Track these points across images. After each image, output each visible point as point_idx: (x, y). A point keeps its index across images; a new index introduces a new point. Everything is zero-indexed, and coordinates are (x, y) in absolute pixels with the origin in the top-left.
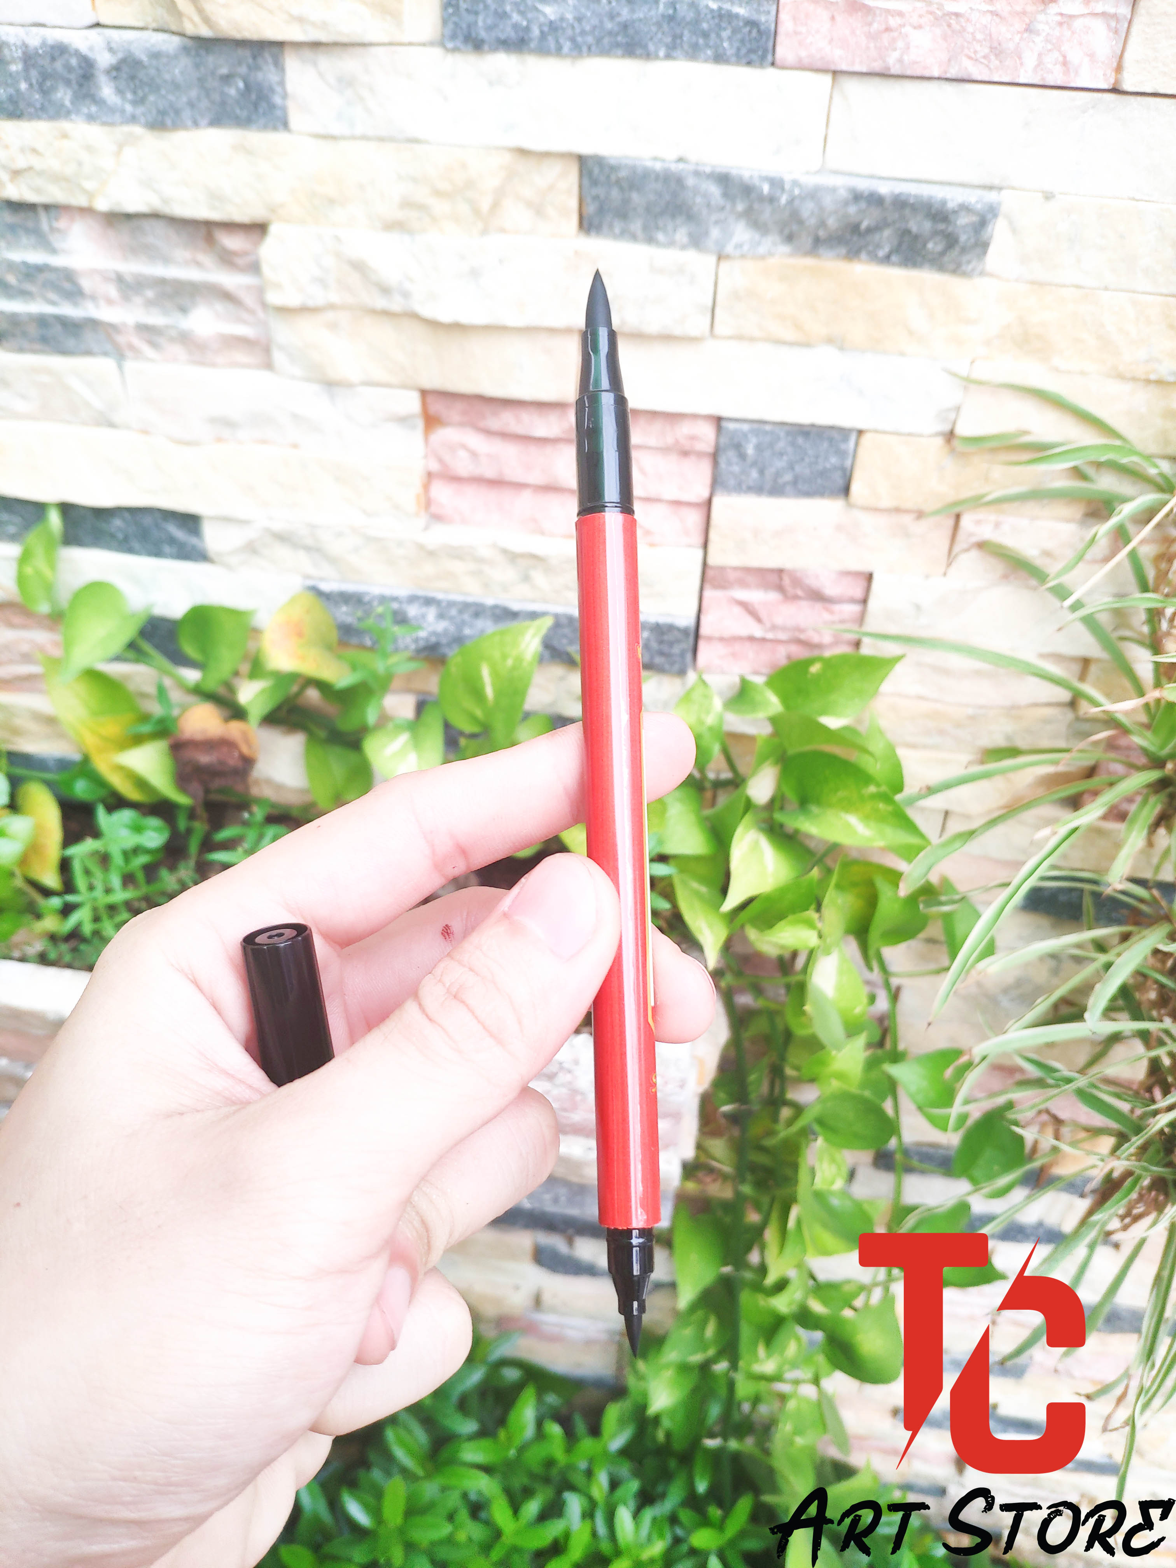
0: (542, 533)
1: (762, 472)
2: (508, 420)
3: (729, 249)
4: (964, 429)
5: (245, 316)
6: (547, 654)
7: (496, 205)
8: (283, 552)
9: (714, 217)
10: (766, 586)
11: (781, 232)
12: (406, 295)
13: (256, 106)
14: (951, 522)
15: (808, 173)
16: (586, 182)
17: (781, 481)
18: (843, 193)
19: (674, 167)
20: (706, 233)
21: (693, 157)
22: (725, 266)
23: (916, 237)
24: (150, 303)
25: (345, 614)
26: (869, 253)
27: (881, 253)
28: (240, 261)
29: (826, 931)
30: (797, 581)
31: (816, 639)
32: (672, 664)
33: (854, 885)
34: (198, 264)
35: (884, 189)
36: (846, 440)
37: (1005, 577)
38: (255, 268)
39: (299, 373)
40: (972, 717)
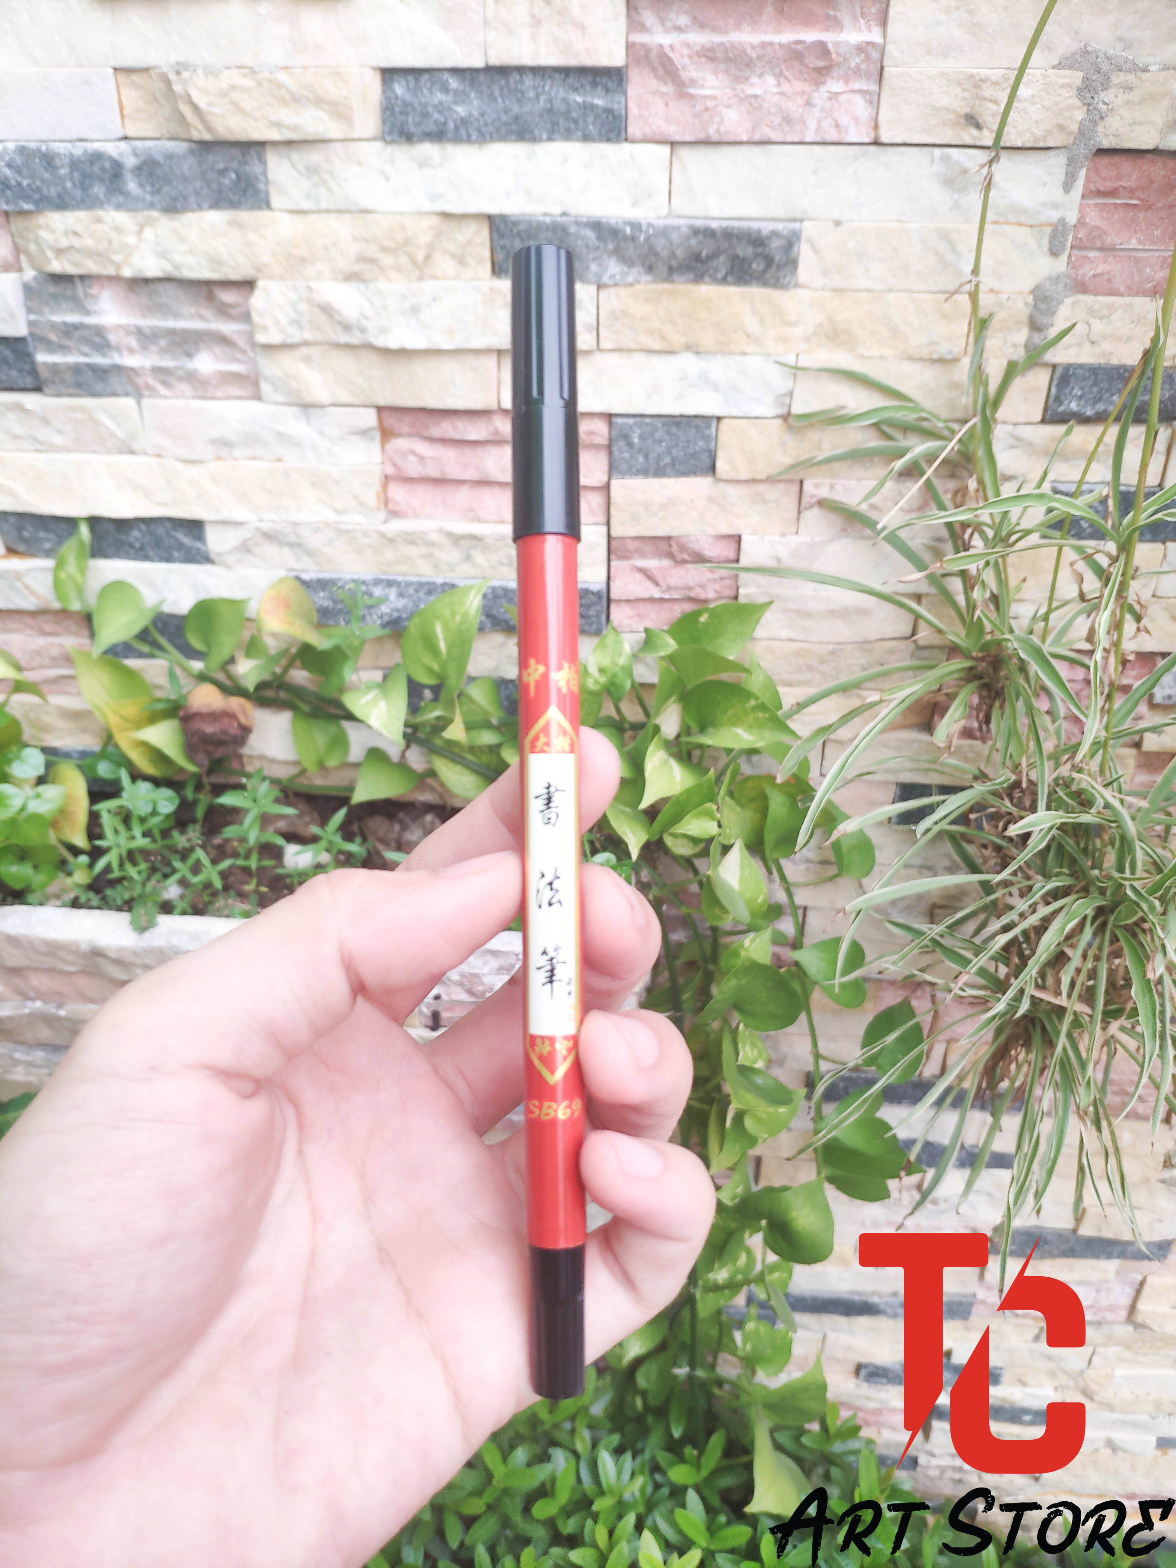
0: (479, 521)
1: (646, 457)
2: (445, 427)
3: (605, 279)
4: (797, 409)
5: (238, 355)
6: (488, 623)
7: (428, 257)
8: (271, 550)
9: (592, 255)
10: (660, 555)
11: (643, 264)
12: (363, 330)
13: (245, 191)
14: (796, 488)
15: (659, 218)
16: (495, 236)
17: (662, 463)
18: (685, 230)
19: (559, 219)
20: (588, 268)
21: (573, 211)
22: (603, 293)
23: (743, 260)
24: (163, 351)
25: (322, 599)
26: (710, 276)
27: (720, 275)
28: (234, 312)
29: (724, 823)
30: (683, 548)
31: (703, 596)
32: (590, 624)
33: (751, 800)
34: (201, 317)
35: (714, 225)
36: (709, 427)
37: (844, 530)
38: (246, 317)
39: (280, 399)
40: (832, 653)
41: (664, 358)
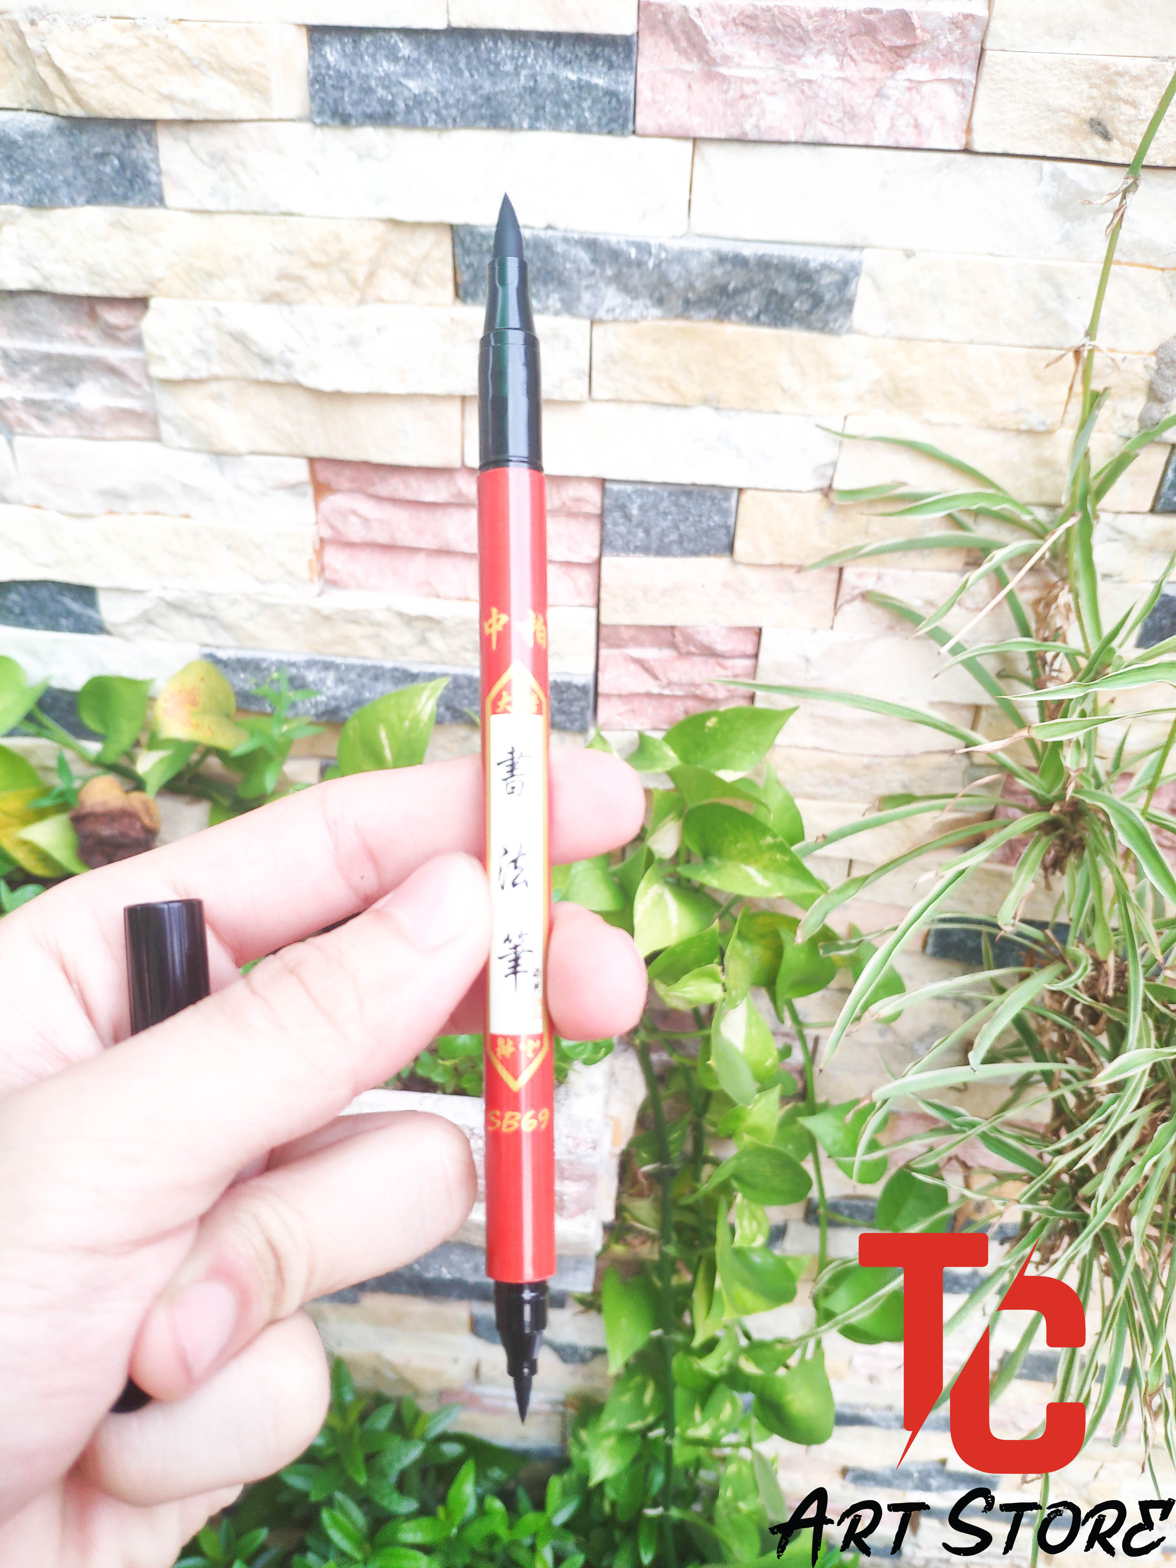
0: (437, 598)
1: (647, 532)
2: (396, 486)
3: (601, 314)
4: (840, 484)
5: (131, 389)
6: (448, 715)
7: (371, 276)
8: (178, 621)
9: (584, 283)
10: (660, 644)
11: (651, 296)
12: (288, 365)
13: (131, 183)
14: (834, 576)
15: (674, 237)
16: (459, 251)
17: (666, 540)
18: (708, 256)
19: (542, 234)
20: (579, 298)
21: (561, 224)
22: (598, 330)
23: (783, 297)
24: (36, 379)
25: (243, 681)
26: (738, 313)
27: (750, 314)
28: (122, 335)
29: (730, 984)
30: (689, 639)
31: (711, 694)
32: (572, 722)
33: (762, 936)
34: (82, 339)
35: (747, 251)
36: (727, 498)
37: (891, 628)
38: (137, 342)
39: (185, 443)
40: (867, 767)
41: (674, 412)
